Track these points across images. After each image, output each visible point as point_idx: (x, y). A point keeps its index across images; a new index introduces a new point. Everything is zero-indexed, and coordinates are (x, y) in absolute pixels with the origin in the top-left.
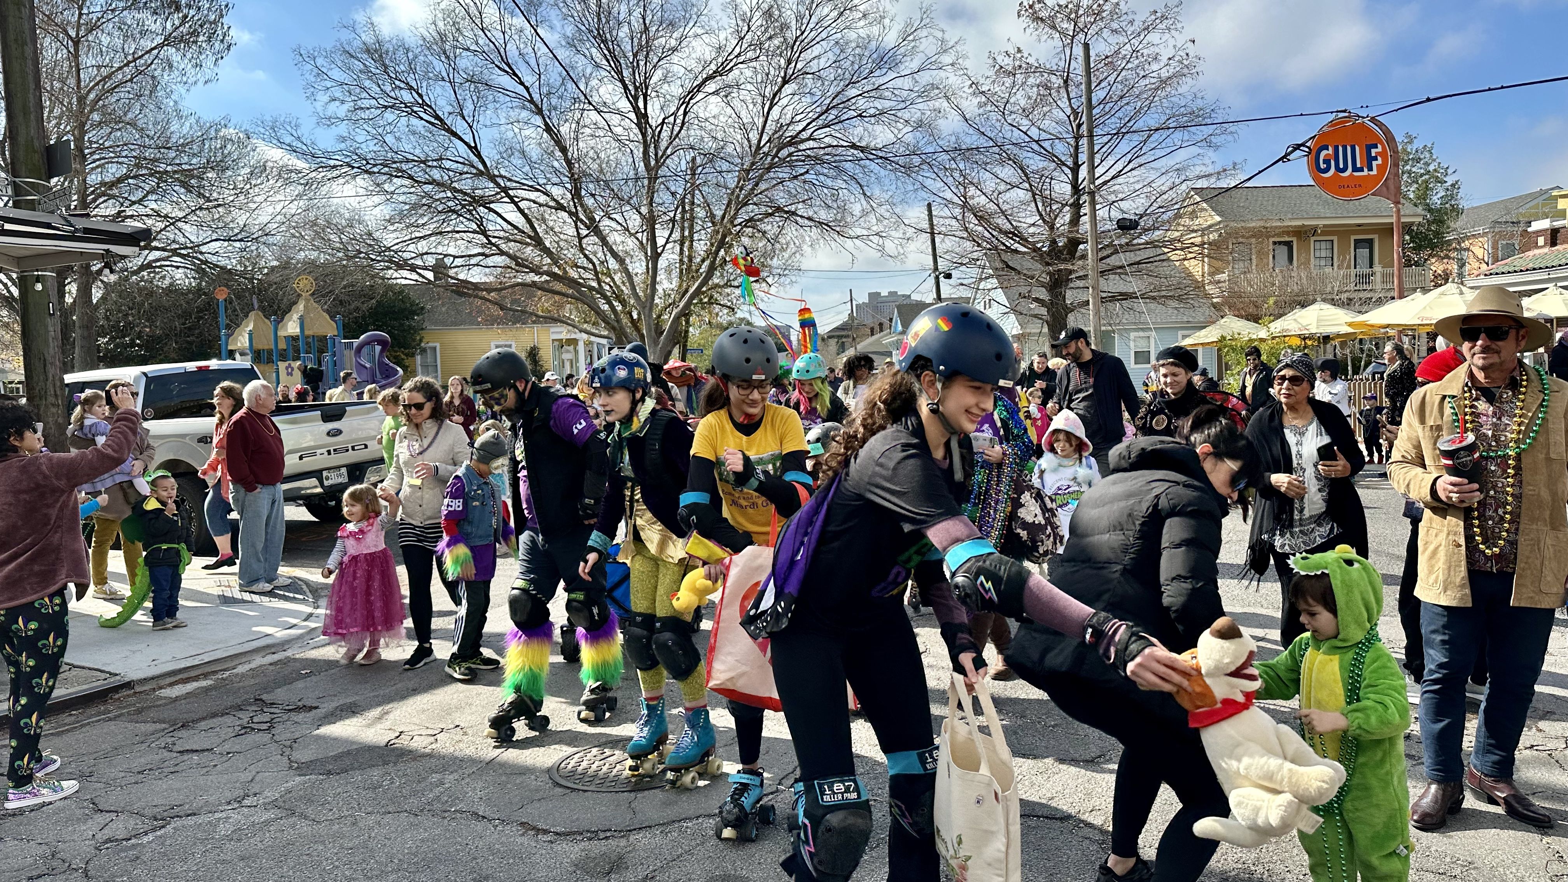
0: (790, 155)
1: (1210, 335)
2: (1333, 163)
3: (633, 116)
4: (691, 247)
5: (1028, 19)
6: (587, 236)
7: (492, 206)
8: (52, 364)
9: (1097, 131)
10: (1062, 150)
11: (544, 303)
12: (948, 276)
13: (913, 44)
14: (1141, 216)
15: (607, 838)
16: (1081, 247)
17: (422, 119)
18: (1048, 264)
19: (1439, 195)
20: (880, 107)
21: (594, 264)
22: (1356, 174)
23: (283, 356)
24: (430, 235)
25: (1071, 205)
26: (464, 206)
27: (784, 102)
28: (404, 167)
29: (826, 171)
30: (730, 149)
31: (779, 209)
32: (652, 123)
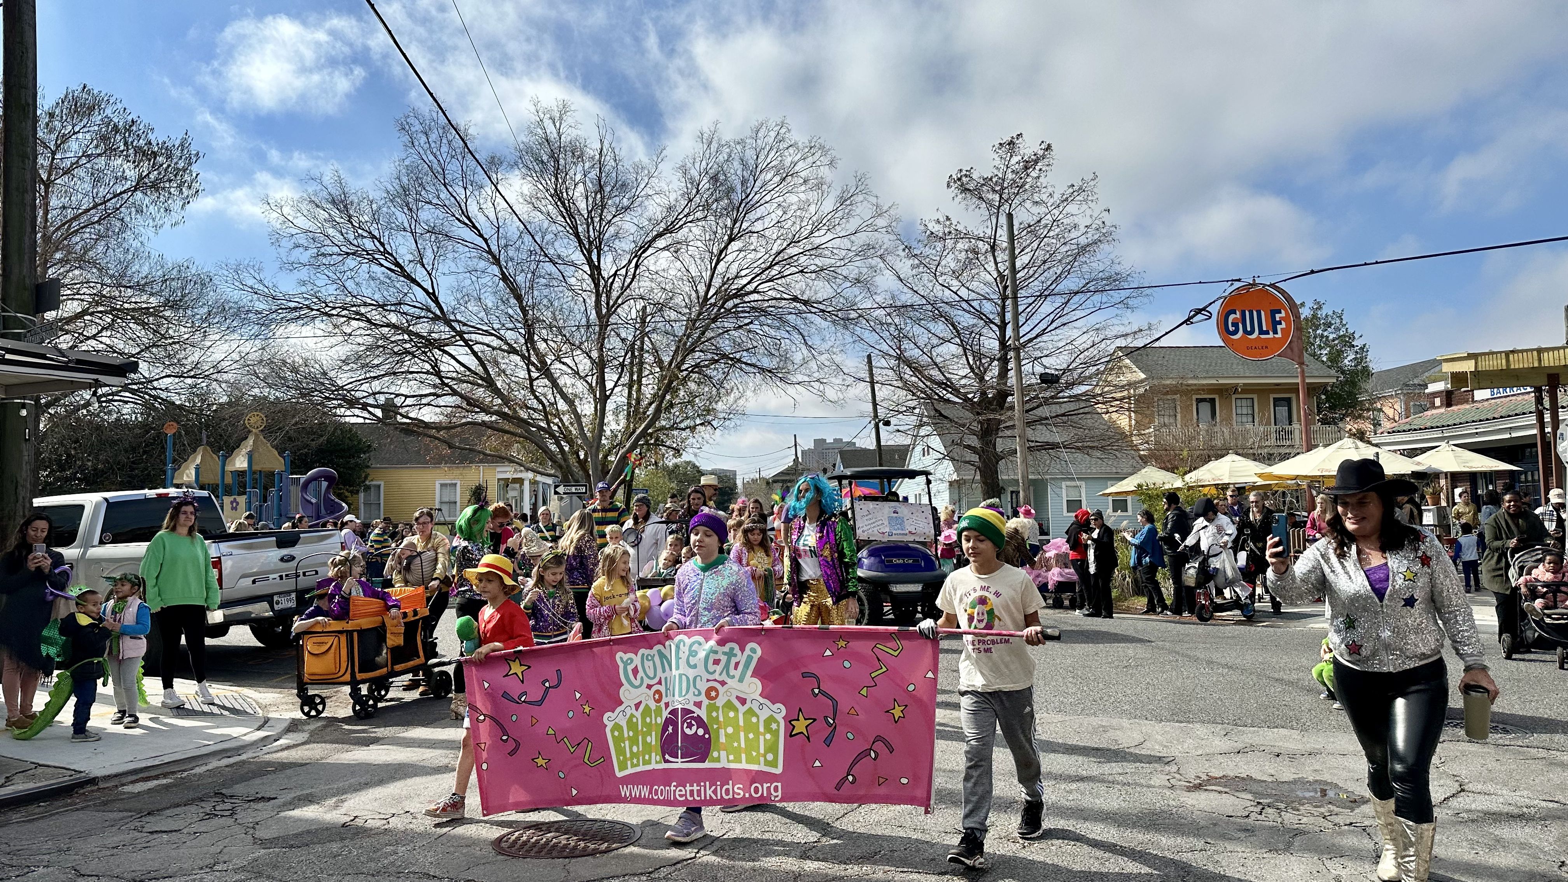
0: (736, 306)
1: (1131, 484)
2: (1240, 326)
3: (586, 268)
4: (639, 390)
5: (956, 191)
6: (537, 378)
7: (446, 348)
8: (23, 486)
9: (1022, 293)
10: (990, 309)
11: (491, 443)
12: (887, 423)
13: (849, 208)
14: (1064, 371)
16: (1010, 399)
17: (382, 265)
18: (978, 414)
19: (1349, 358)
20: (820, 264)
21: (543, 405)
22: (1263, 336)
23: (228, 491)
24: (383, 376)
25: (999, 360)
26: (419, 348)
27: (729, 258)
28: (363, 310)
29: (769, 322)
30: (678, 300)
31: (725, 356)
32: (605, 274)
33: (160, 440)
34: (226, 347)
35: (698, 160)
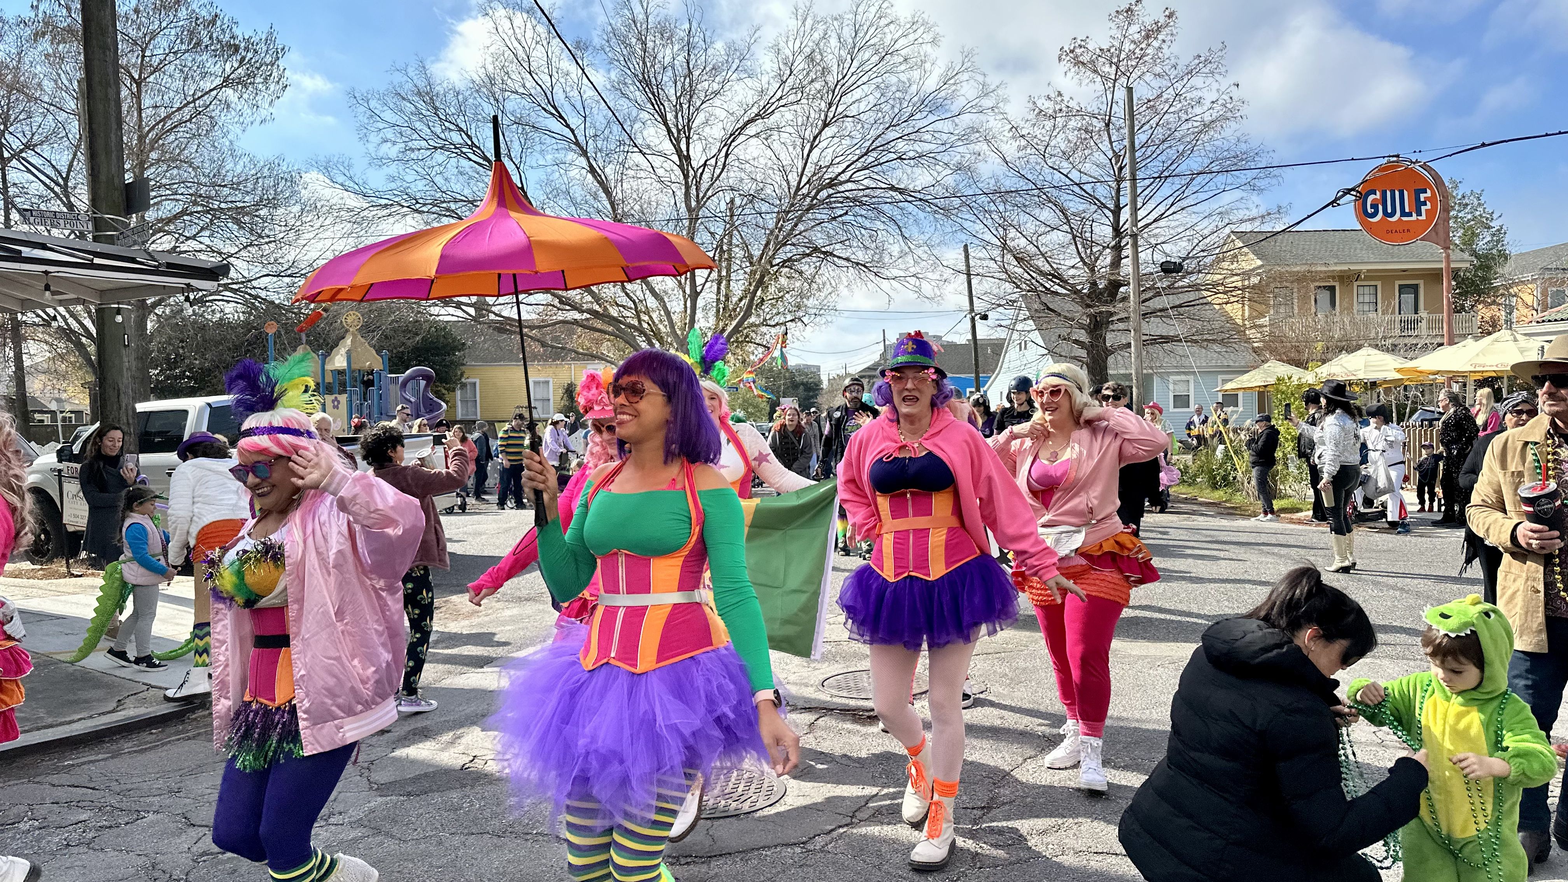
0: (829, 196)
1: (1254, 379)
2: (1380, 207)
3: (675, 158)
4: (728, 286)
5: (1069, 65)
8: (124, 392)
9: (1140, 175)
10: (1103, 192)
11: (581, 340)
12: (985, 317)
13: (954, 88)
14: (1184, 259)
15: (688, 863)
16: (1122, 289)
17: (470, 160)
18: (1088, 306)
19: (1485, 241)
20: (919, 151)
21: (634, 302)
22: (1404, 219)
23: (330, 390)
25: (1113, 247)
27: (823, 144)
28: (453, 206)
29: (864, 212)
30: (769, 190)
31: (816, 249)
32: (694, 164)
33: (260, 340)
34: (320, 245)
35: (791, 38)
